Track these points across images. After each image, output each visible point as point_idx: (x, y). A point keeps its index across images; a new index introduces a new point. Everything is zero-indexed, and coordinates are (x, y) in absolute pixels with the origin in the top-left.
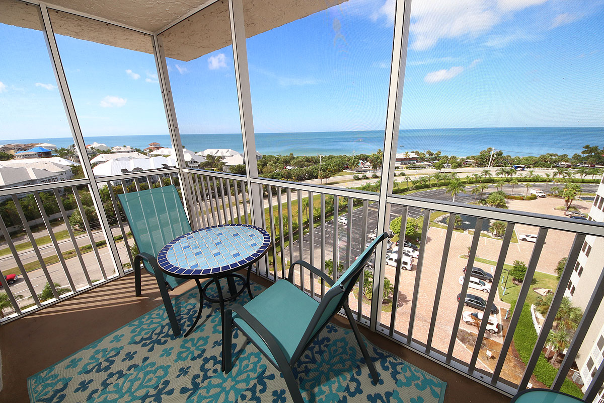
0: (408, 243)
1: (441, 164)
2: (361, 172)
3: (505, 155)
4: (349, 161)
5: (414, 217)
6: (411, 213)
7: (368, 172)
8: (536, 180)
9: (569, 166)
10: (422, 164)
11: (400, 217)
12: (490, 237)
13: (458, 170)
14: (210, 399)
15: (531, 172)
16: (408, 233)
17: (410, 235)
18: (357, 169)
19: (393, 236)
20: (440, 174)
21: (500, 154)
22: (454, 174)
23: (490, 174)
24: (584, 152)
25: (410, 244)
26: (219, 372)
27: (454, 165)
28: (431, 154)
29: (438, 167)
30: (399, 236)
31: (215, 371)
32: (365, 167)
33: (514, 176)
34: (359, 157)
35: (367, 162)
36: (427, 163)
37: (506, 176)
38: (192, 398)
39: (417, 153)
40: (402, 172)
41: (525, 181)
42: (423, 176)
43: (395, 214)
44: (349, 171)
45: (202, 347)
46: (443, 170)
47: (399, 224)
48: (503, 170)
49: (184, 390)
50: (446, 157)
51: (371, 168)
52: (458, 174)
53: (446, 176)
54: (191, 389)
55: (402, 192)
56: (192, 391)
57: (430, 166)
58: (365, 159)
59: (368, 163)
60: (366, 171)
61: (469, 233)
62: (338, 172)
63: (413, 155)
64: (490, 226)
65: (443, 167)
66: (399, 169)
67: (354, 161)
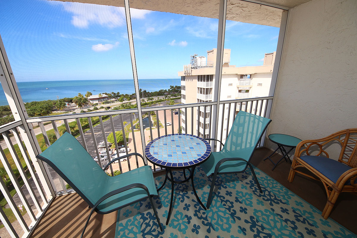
0: (121, 146)
1: (122, 99)
2: (70, 110)
3: (147, 92)
4: (55, 104)
5: (120, 130)
6: (117, 129)
7: (76, 110)
8: (161, 101)
9: (168, 94)
10: (111, 100)
11: (112, 133)
12: (155, 129)
13: (131, 101)
14: (219, 219)
15: (158, 98)
16: (120, 140)
17: (121, 141)
18: (65, 109)
19: (111, 145)
20: (124, 104)
21: (145, 91)
22: (130, 103)
23: (145, 101)
24: (170, 88)
25: (123, 146)
26: (205, 212)
27: (128, 98)
28: (115, 94)
29: (121, 101)
30: (115, 144)
31: (204, 213)
32: (71, 107)
33: (153, 101)
34: (64, 100)
35: (72, 103)
36: (114, 99)
37: (150, 101)
38: (215, 228)
39: (106, 94)
40: (101, 106)
41: (158, 102)
42: (115, 107)
43: (107, 132)
44: (58, 112)
45: (183, 216)
46: (124, 102)
47: (113, 137)
48: (149, 98)
49: (209, 231)
50: (123, 95)
51: (78, 107)
52: (132, 103)
53: (127, 105)
54: (210, 227)
55: (106, 118)
56: (211, 227)
57: (116, 100)
58: (71, 101)
59: (74, 103)
60: (74, 110)
61: (147, 130)
62: (47, 114)
63: (104, 96)
64: (153, 124)
65: (124, 100)
66: (98, 105)
67: (61, 104)
